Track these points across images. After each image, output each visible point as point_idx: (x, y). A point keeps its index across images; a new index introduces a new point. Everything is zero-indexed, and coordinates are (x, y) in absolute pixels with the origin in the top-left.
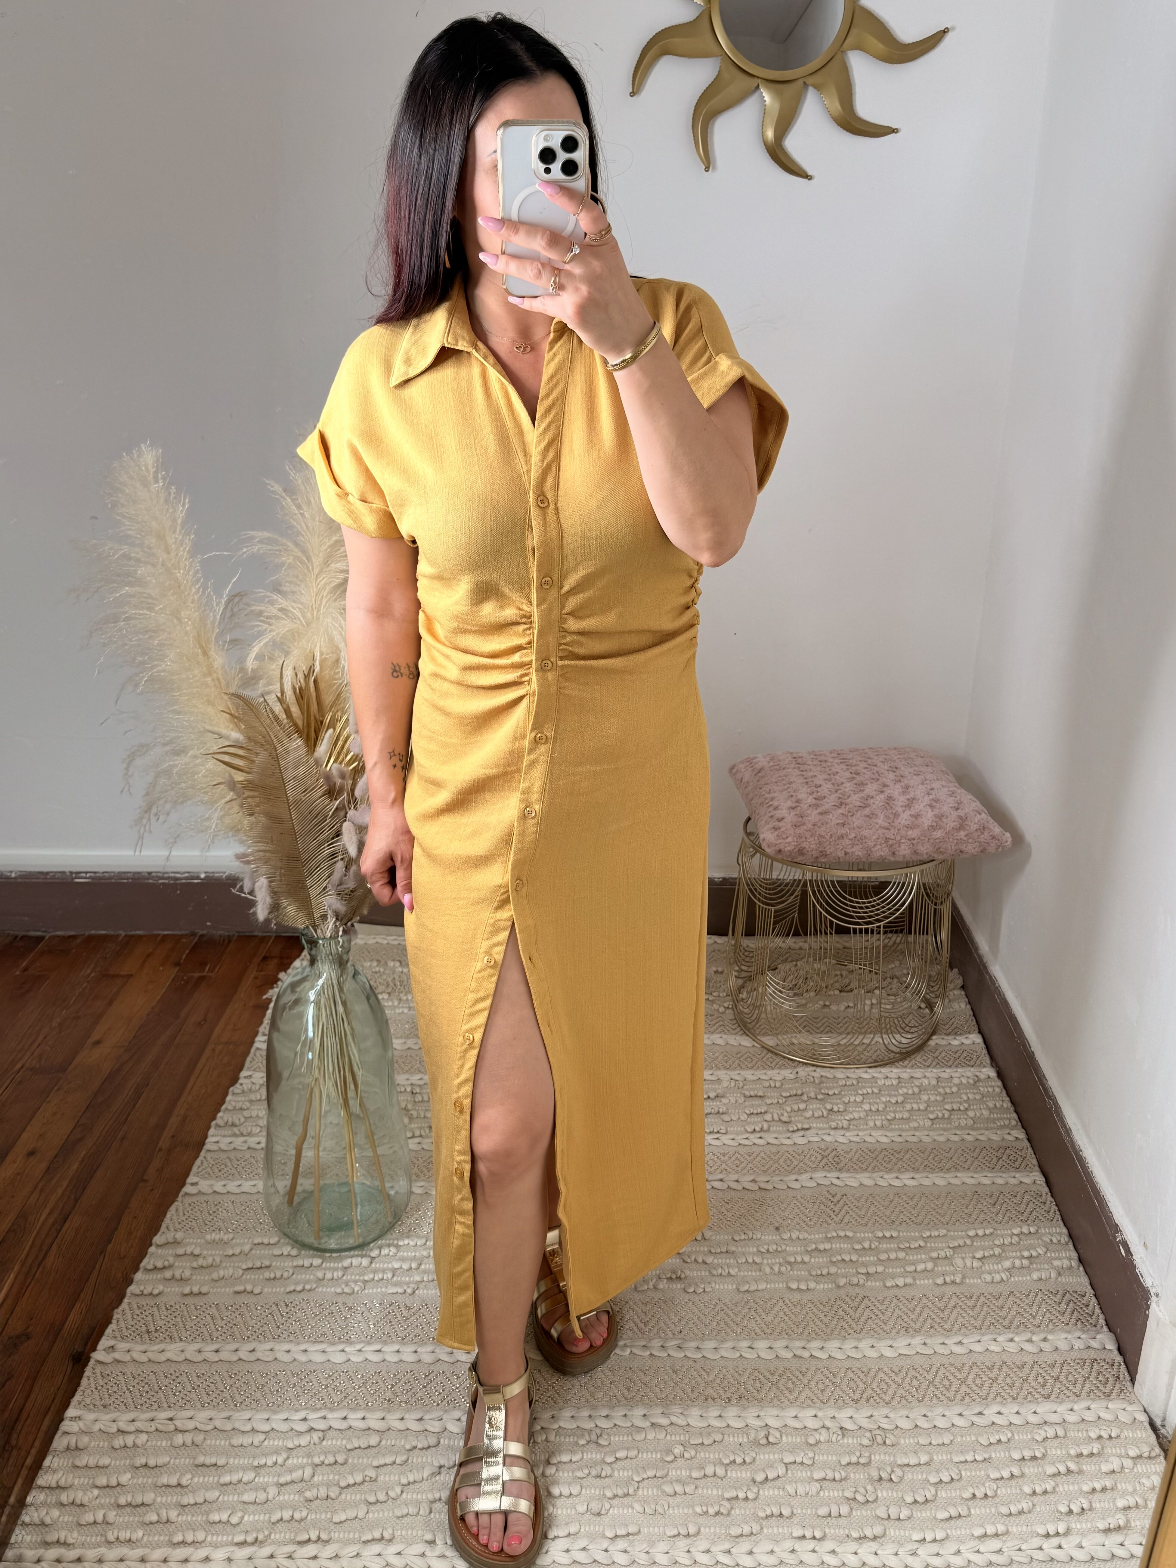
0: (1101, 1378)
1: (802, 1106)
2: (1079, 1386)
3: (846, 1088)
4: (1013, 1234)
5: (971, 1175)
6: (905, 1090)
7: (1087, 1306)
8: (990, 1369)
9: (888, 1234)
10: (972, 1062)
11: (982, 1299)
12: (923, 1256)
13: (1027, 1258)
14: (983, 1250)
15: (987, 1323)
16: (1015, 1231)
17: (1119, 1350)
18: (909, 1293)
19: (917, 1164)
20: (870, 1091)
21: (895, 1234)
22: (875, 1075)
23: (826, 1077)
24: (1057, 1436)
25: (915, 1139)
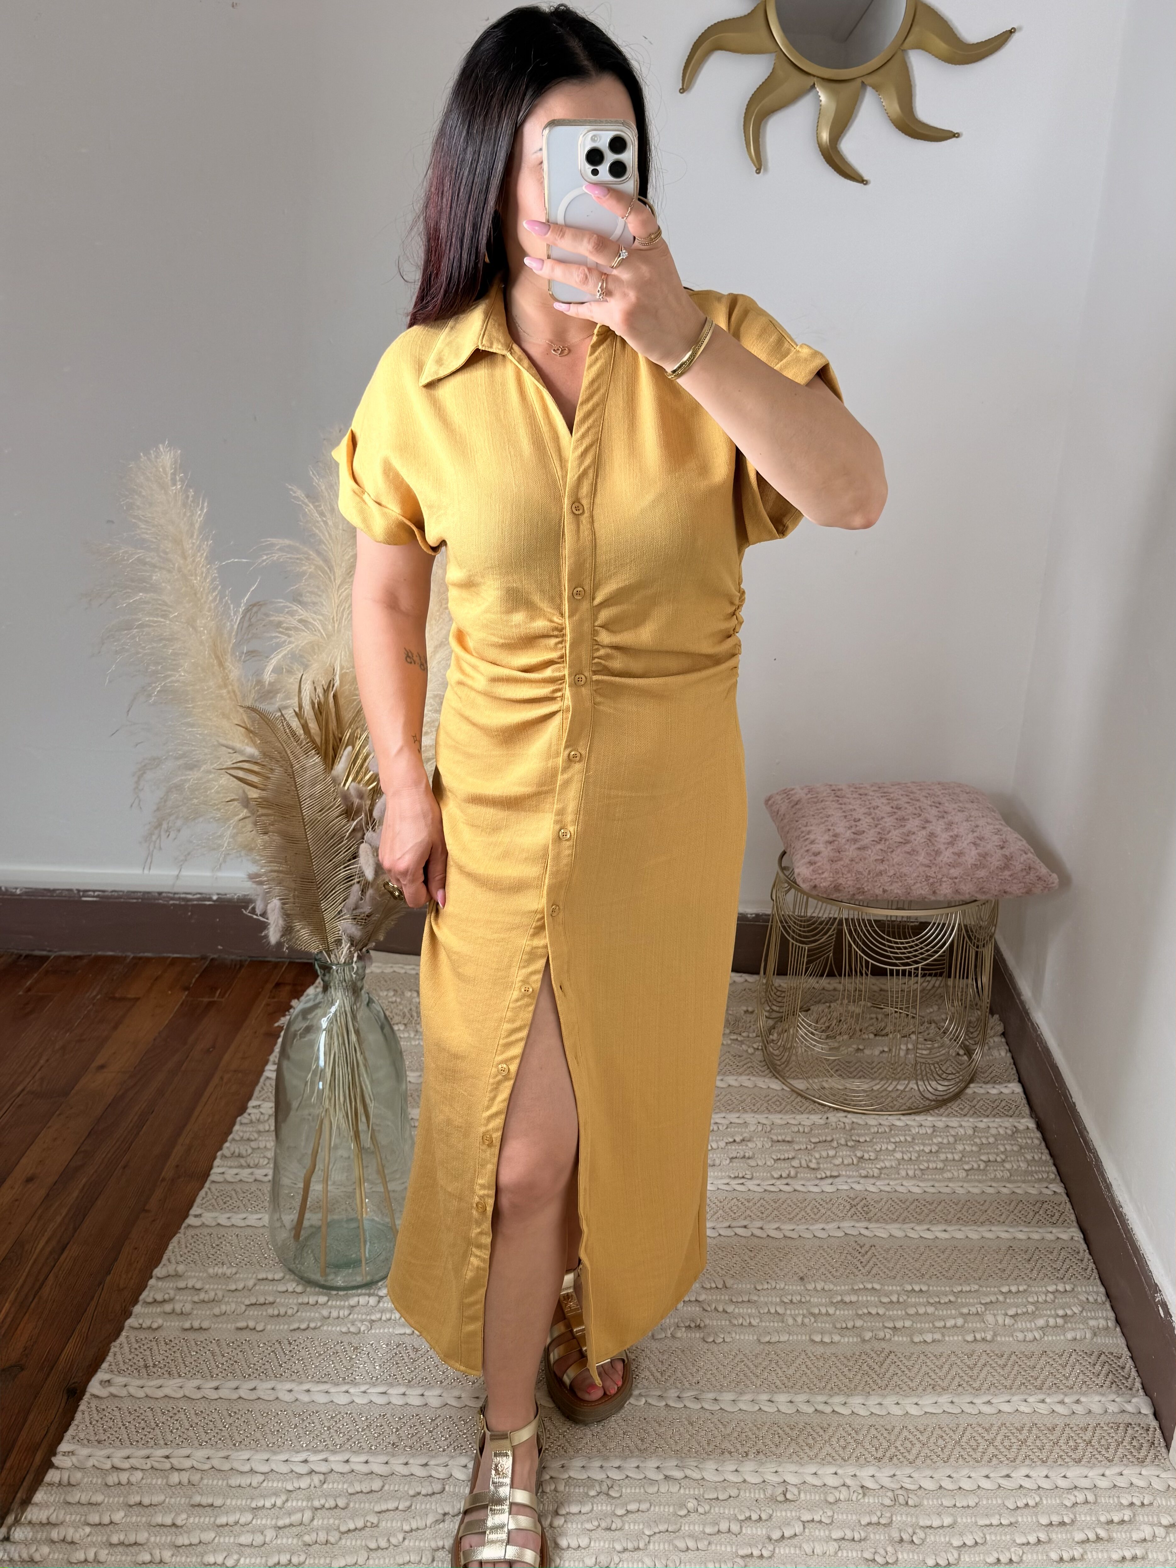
0: (1135, 1443)
1: (832, 1153)
2: (1111, 1451)
3: (878, 1135)
4: (1048, 1291)
5: (1006, 1228)
6: (940, 1140)
7: (1123, 1368)
8: (1020, 1430)
9: (917, 1288)
10: (1011, 1112)
11: (1014, 1357)
12: (953, 1312)
13: (1062, 1317)
14: (1017, 1307)
15: (1018, 1383)
16: (1051, 1288)
17: (1156, 1415)
18: (937, 1349)
19: (949, 1217)
20: (902, 1139)
21: (924, 1288)
22: (908, 1123)
23: (857, 1123)
24: (1086, 1502)
25: (948, 1190)
